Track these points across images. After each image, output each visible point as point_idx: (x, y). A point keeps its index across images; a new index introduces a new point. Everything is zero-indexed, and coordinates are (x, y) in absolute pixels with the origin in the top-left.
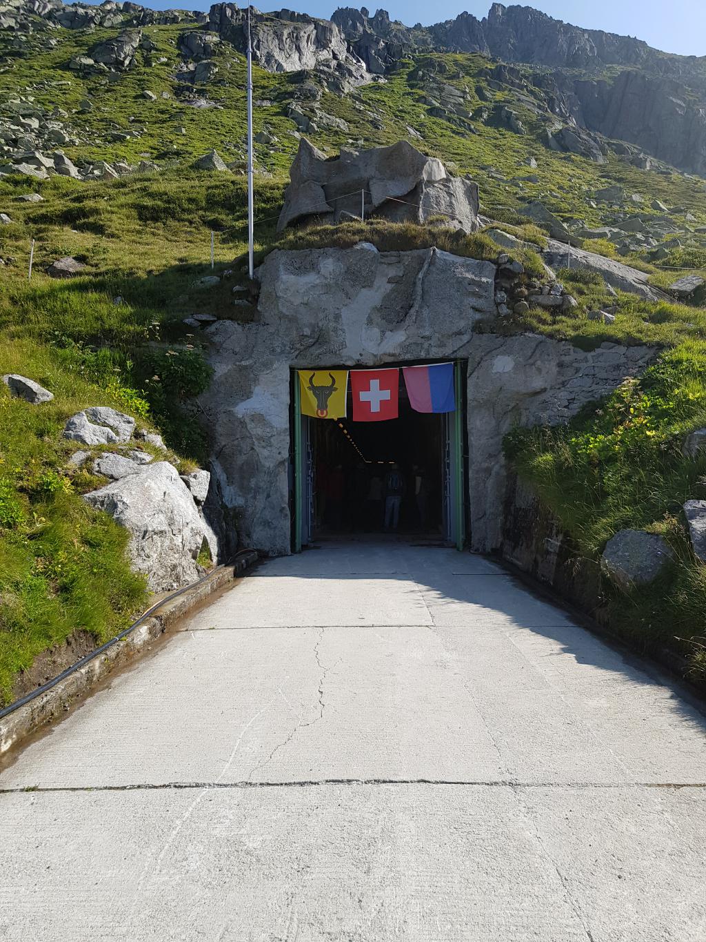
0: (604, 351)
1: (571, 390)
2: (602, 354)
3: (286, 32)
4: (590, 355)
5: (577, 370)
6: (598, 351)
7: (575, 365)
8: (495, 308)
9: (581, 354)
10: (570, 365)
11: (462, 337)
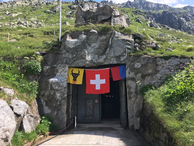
0: (172, 60)
1: (161, 73)
2: (171, 61)
3: (91, 5)
4: (167, 62)
5: (163, 67)
6: (170, 60)
7: (162, 65)
8: (134, 48)
9: (164, 61)
10: (161, 65)
11: (124, 57)
